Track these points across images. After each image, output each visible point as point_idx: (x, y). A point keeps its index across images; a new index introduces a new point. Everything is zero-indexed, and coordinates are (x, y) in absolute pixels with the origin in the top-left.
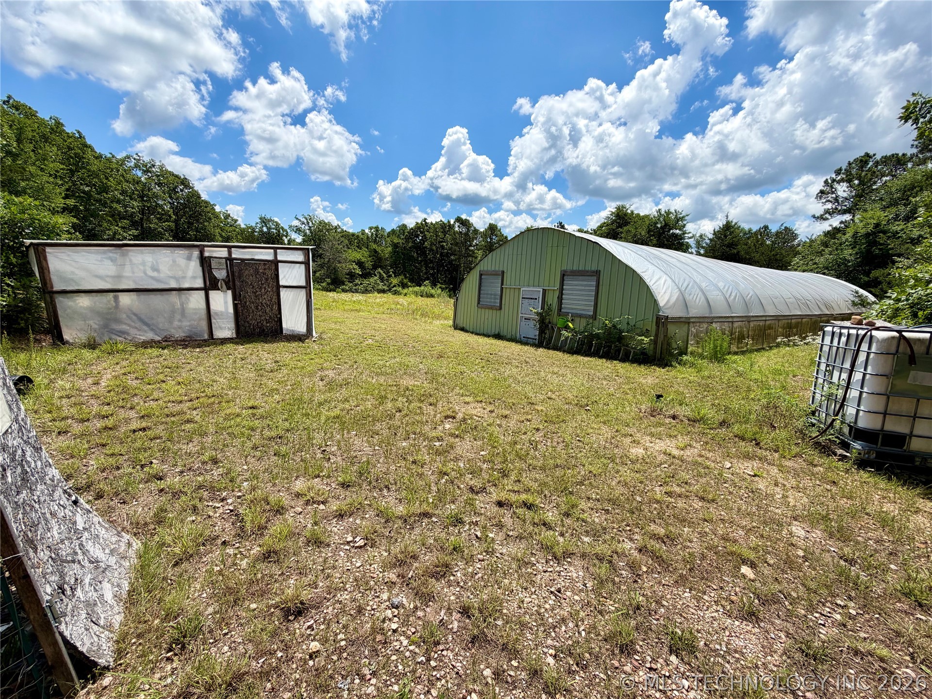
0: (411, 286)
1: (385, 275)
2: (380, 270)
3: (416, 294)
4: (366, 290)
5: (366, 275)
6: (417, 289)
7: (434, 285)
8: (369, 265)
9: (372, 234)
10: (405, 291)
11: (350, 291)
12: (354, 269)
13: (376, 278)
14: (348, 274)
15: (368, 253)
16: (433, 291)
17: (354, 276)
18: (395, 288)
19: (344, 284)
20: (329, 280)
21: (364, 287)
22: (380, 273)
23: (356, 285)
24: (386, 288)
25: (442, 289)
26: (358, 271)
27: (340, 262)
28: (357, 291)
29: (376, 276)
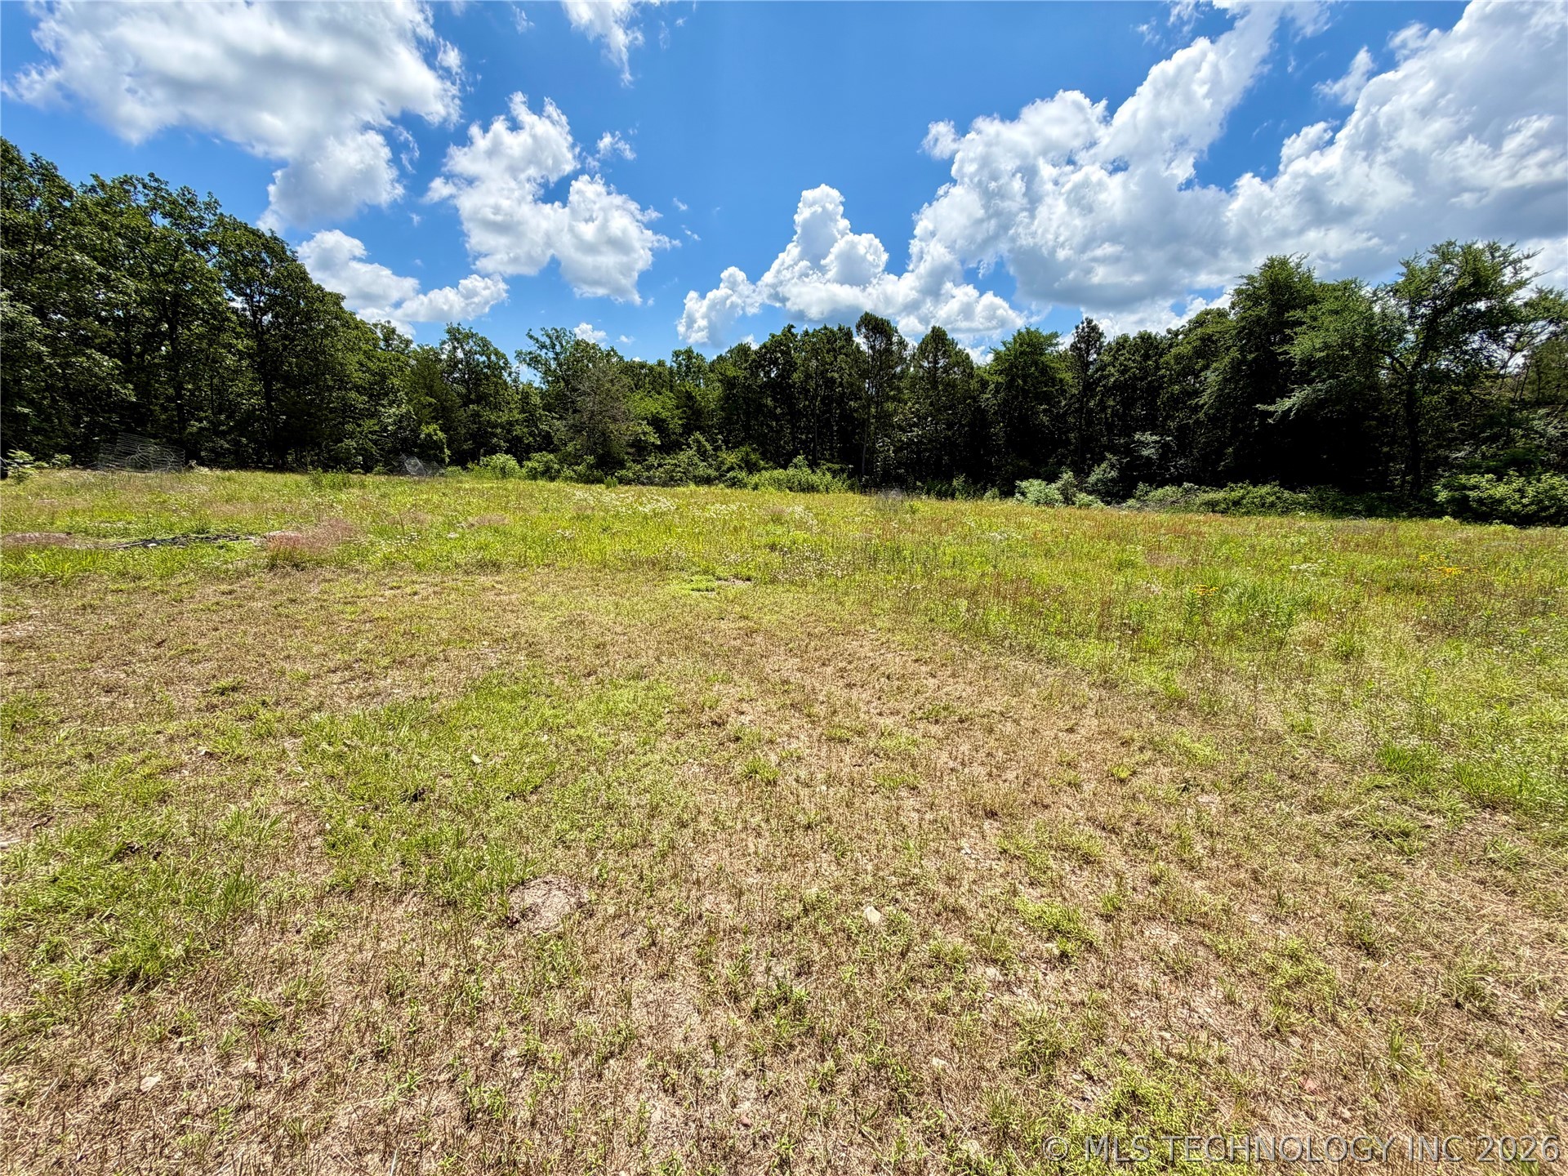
0: (766, 469)
1: (709, 447)
2: (697, 434)
3: (778, 484)
4: (672, 478)
5: (670, 447)
6: (779, 473)
7: (813, 465)
8: (676, 424)
9: (680, 365)
10: (755, 478)
11: (637, 480)
12: (645, 434)
13: (691, 452)
14: (631, 446)
15: (674, 402)
16: (815, 478)
17: (645, 448)
18: (731, 474)
19: (622, 465)
20: (591, 459)
21: (666, 472)
22: (698, 441)
23: (649, 468)
24: (713, 473)
25: (835, 474)
26: (654, 439)
27: (615, 420)
28: (650, 482)
29: (689, 446)
